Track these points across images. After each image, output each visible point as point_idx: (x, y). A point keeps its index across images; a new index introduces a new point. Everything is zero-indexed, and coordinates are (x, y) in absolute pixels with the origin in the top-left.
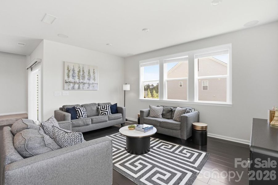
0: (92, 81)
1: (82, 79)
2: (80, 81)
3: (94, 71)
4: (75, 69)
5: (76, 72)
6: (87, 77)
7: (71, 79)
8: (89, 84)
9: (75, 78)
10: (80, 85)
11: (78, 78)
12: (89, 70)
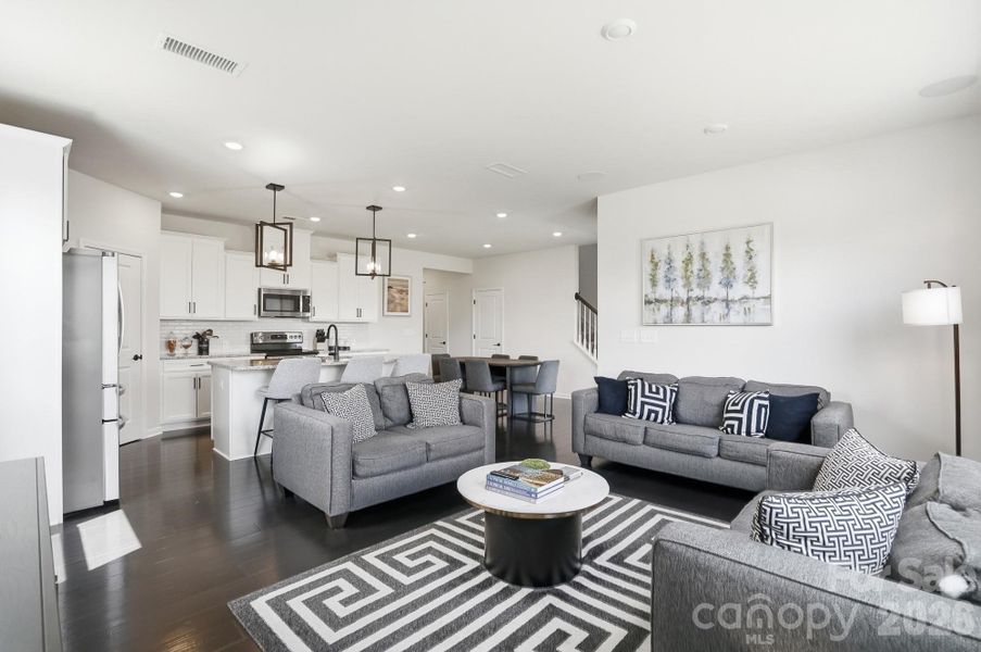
0: (739, 290)
1: (699, 285)
2: (691, 294)
3: (750, 245)
4: (674, 256)
5: (678, 264)
6: (717, 277)
7: (662, 292)
8: (727, 302)
9: (673, 284)
10: (693, 308)
11: (684, 286)
12: (727, 248)
